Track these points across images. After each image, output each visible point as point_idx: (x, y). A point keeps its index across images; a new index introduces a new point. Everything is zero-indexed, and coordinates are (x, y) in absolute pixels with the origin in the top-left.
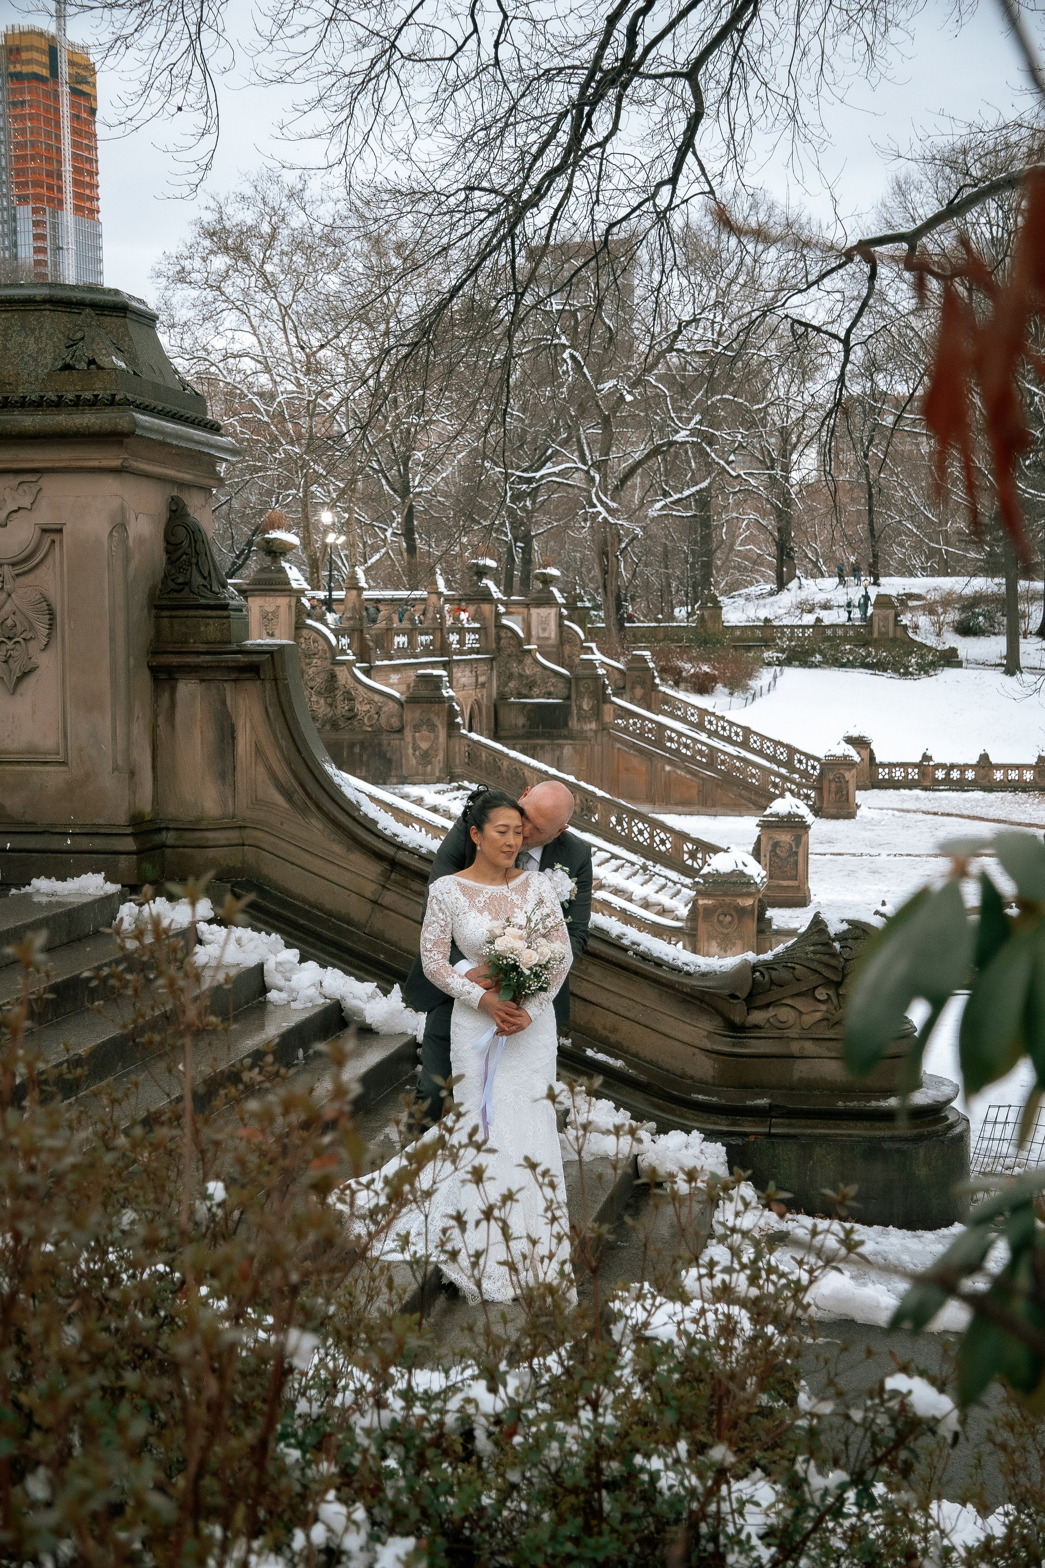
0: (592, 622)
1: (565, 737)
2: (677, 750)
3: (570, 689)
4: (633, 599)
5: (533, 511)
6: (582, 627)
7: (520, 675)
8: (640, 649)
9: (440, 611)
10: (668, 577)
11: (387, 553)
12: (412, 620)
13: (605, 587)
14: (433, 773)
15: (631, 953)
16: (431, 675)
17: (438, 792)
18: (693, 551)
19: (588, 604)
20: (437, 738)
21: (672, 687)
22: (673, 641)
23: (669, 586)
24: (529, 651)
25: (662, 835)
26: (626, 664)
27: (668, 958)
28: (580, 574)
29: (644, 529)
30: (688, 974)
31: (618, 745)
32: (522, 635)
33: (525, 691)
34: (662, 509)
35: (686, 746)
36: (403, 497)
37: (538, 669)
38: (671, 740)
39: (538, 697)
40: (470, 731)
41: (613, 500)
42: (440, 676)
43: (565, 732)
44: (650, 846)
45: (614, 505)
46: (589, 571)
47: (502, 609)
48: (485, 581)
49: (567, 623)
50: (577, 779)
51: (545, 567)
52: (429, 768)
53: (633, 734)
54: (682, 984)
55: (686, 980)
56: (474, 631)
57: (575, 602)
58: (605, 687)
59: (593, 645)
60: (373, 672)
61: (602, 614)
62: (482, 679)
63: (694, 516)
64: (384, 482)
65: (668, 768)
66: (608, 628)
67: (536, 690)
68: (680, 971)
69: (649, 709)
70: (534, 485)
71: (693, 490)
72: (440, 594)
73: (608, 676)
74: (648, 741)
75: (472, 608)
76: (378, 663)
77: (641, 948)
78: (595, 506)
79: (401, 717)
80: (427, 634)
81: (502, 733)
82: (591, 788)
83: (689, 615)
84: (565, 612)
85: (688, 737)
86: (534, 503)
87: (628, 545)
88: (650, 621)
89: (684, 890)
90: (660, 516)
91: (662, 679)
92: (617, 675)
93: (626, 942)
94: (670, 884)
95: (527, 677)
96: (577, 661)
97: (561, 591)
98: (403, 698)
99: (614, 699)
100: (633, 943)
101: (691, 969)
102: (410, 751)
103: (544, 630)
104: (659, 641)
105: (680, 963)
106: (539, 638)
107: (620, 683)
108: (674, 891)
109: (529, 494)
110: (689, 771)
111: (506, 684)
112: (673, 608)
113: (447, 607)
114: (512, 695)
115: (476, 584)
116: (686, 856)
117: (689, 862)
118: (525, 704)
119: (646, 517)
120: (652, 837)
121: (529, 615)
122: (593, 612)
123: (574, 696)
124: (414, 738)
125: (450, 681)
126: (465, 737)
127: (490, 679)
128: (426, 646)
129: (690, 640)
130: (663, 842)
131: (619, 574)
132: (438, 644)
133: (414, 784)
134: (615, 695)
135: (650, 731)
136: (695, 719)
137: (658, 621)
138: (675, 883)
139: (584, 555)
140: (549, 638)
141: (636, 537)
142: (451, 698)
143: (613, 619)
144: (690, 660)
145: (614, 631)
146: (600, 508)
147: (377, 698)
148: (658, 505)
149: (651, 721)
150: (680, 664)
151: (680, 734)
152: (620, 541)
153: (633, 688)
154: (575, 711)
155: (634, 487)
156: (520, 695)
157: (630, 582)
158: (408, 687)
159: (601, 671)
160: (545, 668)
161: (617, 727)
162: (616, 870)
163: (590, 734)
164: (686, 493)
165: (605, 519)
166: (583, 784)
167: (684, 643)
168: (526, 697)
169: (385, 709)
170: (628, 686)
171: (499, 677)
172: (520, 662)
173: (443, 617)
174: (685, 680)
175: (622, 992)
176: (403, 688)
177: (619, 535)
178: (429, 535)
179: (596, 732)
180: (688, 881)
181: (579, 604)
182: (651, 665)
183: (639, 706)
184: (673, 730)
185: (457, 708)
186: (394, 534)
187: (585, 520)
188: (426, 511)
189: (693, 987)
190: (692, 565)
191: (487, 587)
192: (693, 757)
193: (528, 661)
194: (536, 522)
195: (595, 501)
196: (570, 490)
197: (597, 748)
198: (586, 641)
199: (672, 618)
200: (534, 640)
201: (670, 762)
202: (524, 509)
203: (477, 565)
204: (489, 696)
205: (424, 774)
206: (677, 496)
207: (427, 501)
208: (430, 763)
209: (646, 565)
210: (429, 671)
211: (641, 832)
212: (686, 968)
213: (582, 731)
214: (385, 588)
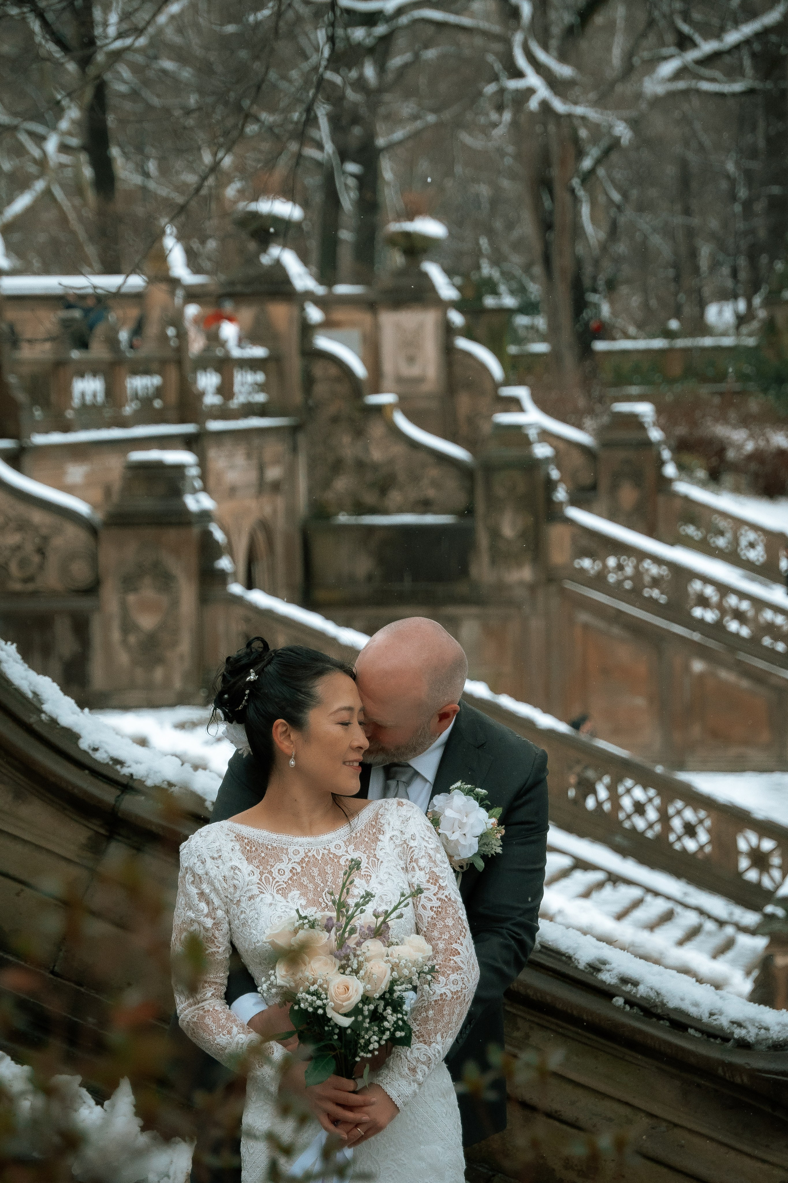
0: (519, 341)
1: (464, 601)
2: (719, 627)
3: (471, 492)
4: (611, 286)
5: (381, 90)
6: (498, 351)
7: (361, 465)
8: (629, 399)
9: (177, 321)
10: (690, 233)
11: (48, 193)
12: (113, 342)
13: (547, 260)
14: (167, 683)
15: (619, 1001)
16: (159, 466)
17: (181, 726)
18: (749, 175)
19: (509, 301)
20: (175, 603)
21: (703, 484)
22: (704, 379)
23: (693, 254)
24: (379, 409)
25: (689, 815)
26: (598, 433)
27: (701, 1012)
28: (490, 233)
29: (634, 124)
30: (743, 1045)
31: (584, 617)
32: (359, 369)
33: (370, 498)
34: (678, 75)
35: (739, 616)
36: (85, 62)
37: (398, 449)
38: (703, 602)
39: (401, 510)
40: (250, 585)
41: (563, 58)
42: (180, 468)
43: (461, 588)
44: (662, 839)
45: (564, 71)
46: (510, 226)
47: (315, 314)
48: (275, 251)
49: (463, 343)
50: (495, 689)
51: (411, 216)
52: (159, 674)
53: (616, 591)
54: (730, 1066)
55: (739, 1059)
56: (253, 364)
57: (479, 298)
58: (550, 485)
59: (522, 392)
60: (27, 461)
61: (541, 322)
62: (274, 473)
63: (750, 92)
64: (36, 26)
65: (698, 666)
66: (555, 355)
67: (395, 497)
68: (725, 1038)
69: (651, 532)
70: (381, 30)
71: (748, 29)
72: (175, 283)
73: (557, 460)
74: (651, 605)
75: (247, 314)
76: (39, 439)
77: (642, 990)
78: (519, 74)
79: (94, 559)
80: (147, 372)
81: (320, 595)
82: (524, 710)
83: (741, 320)
84: (457, 318)
85: (743, 595)
86: (381, 69)
87: (598, 162)
88: (652, 336)
89: (745, 941)
90: (672, 95)
91: (681, 467)
92: (577, 459)
93: (607, 977)
94: (709, 926)
95: (375, 467)
96: (486, 429)
97: (449, 272)
98: (98, 517)
99: (575, 514)
100: (624, 980)
101: (750, 1034)
102: (116, 635)
103: (411, 360)
104: (671, 381)
105: (724, 1021)
106: (400, 380)
107: (586, 478)
108: (718, 940)
109: (371, 51)
110: (747, 672)
111: (327, 484)
112: (702, 305)
113: (192, 310)
114: (341, 508)
115: (253, 260)
116: (744, 863)
117: (752, 875)
118: (371, 529)
119: (639, 96)
120: (665, 818)
121: (377, 327)
122: (522, 320)
123: (481, 507)
124: (124, 606)
125: (203, 477)
126: (238, 600)
127: (291, 472)
128: (146, 401)
129: (742, 377)
130: (690, 830)
131: (577, 230)
132: (172, 396)
133: (125, 707)
134: (576, 502)
135: (656, 582)
136: (756, 555)
137: (669, 334)
138: (721, 923)
139: (497, 189)
140: (420, 380)
141: (615, 144)
142: (205, 516)
143: (567, 335)
144: (745, 421)
145: (569, 360)
146: (533, 80)
147: (37, 517)
148: (667, 68)
149: (658, 560)
150: (722, 431)
151: (724, 589)
152: (580, 154)
153: (614, 488)
154: (483, 540)
155: (610, 27)
156: (361, 509)
157: (604, 248)
158: (108, 491)
159: (542, 451)
160: (414, 445)
161: (581, 577)
162: (586, 895)
163: (520, 593)
164: (732, 38)
165: (545, 105)
166: (506, 701)
167: (731, 384)
168: (374, 511)
169: (58, 542)
170: (604, 483)
171: (312, 466)
172: (359, 433)
173: (182, 335)
174: (735, 468)
175: (602, 1087)
176: (97, 494)
177: (576, 140)
178: (140, 149)
179: (532, 588)
180: (751, 918)
181: (489, 301)
182: (655, 434)
183: (630, 525)
184: (707, 580)
185: (219, 535)
186: (64, 148)
187: (500, 108)
188: (134, 95)
189: (754, 1074)
190: (747, 205)
191: (278, 264)
192: (755, 640)
193: (377, 430)
194: (388, 117)
195: (521, 62)
196: (463, 38)
197: (536, 624)
198: (507, 383)
199: (704, 329)
200: (388, 381)
201: (702, 652)
202: (360, 84)
203: (255, 215)
204: (291, 511)
205: (149, 686)
206: (708, 47)
207: (136, 69)
208: (160, 660)
209: (641, 208)
210: (153, 455)
211: (639, 808)
212: (738, 1033)
213: (501, 587)
214: (46, 271)
